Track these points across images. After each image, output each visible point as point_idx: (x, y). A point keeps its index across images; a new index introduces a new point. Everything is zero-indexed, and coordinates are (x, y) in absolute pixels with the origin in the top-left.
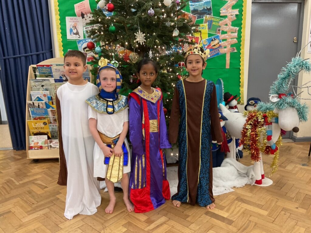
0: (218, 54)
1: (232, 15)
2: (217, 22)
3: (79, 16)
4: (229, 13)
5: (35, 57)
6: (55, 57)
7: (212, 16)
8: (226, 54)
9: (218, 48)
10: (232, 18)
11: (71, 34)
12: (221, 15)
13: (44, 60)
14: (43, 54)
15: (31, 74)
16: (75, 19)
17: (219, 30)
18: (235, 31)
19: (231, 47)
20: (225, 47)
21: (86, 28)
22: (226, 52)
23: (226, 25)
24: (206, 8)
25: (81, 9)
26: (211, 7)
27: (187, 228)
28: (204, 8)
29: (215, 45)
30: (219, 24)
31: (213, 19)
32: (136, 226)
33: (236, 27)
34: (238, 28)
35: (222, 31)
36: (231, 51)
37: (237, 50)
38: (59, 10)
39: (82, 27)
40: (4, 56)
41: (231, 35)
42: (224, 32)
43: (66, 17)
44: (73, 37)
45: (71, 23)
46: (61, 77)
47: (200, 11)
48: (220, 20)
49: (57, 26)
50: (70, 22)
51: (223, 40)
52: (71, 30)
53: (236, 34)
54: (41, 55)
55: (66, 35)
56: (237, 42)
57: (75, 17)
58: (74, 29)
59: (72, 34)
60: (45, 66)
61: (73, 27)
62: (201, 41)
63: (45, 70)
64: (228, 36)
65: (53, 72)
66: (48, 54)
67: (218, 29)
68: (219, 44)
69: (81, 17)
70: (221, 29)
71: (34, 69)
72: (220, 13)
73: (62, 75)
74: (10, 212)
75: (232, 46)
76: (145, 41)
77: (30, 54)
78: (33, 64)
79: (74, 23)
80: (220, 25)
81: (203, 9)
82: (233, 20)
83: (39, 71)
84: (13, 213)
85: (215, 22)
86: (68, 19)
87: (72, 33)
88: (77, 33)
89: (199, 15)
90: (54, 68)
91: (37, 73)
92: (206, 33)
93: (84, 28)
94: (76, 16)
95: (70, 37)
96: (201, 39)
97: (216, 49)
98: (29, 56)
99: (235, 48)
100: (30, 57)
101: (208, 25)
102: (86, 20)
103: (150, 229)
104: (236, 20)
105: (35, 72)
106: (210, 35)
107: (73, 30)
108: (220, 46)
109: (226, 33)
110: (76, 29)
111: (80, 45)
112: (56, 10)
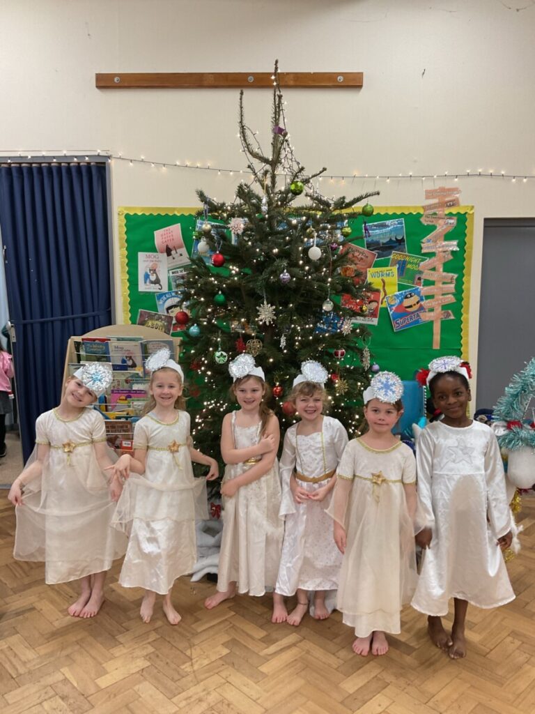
0: (417, 321)
1: (444, 252)
2: (416, 264)
3: (162, 252)
4: (439, 247)
5: (78, 323)
6: (115, 324)
7: (407, 254)
8: (432, 322)
9: (417, 311)
10: (444, 257)
11: (145, 282)
12: (423, 251)
13: (95, 329)
14: (94, 317)
15: (71, 353)
16: (155, 257)
17: (419, 279)
18: (449, 281)
19: (442, 310)
20: (432, 310)
21: (173, 273)
22: (432, 319)
23: (434, 269)
24: (394, 239)
25: (166, 239)
26: (405, 238)
27: (332, 656)
28: (391, 239)
29: (411, 307)
30: (420, 269)
31: (407, 259)
32: (245, 646)
33: (453, 274)
34: (456, 276)
35: (425, 280)
36: (443, 317)
37: (455, 316)
38: (127, 241)
39: (167, 270)
40: (24, 318)
41: (442, 288)
42: (428, 283)
43: (139, 253)
44: (149, 288)
45: (146, 264)
46: (124, 361)
47: (383, 244)
48: (421, 261)
49: (123, 268)
50: (145, 261)
51: (427, 297)
52: (147, 276)
53: (453, 286)
54: (91, 320)
55: (137, 285)
56: (455, 301)
57: (155, 254)
58: (152, 274)
59: (148, 283)
60: (97, 341)
61: (150, 270)
62: (384, 298)
63: (95, 347)
64: (437, 289)
65: (110, 351)
66: (102, 318)
67: (417, 276)
68: (419, 304)
69: (165, 254)
70: (423, 277)
71: (78, 345)
72: (421, 248)
73: (127, 357)
74: (34, 609)
75: (445, 307)
76: (275, 318)
77: (71, 316)
78: (74, 335)
79: (152, 263)
80: (422, 270)
81: (388, 240)
82: (446, 260)
83: (86, 349)
84: (39, 612)
85: (410, 263)
86: (141, 256)
87: (148, 281)
88: (157, 282)
89: (380, 252)
90: (113, 344)
91: (82, 353)
92: (395, 285)
93: (171, 272)
94: (156, 252)
95: (143, 287)
96: (385, 295)
97: (413, 313)
98: (68, 319)
99: (450, 311)
100: (71, 322)
101: (398, 269)
102: (174, 258)
103: (269, 653)
104: (452, 260)
105: (78, 350)
106: (401, 287)
107: (151, 277)
108: (421, 308)
109: (433, 283)
110: (155, 275)
111: (161, 302)
112: (121, 239)
